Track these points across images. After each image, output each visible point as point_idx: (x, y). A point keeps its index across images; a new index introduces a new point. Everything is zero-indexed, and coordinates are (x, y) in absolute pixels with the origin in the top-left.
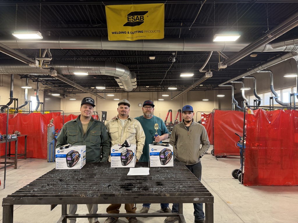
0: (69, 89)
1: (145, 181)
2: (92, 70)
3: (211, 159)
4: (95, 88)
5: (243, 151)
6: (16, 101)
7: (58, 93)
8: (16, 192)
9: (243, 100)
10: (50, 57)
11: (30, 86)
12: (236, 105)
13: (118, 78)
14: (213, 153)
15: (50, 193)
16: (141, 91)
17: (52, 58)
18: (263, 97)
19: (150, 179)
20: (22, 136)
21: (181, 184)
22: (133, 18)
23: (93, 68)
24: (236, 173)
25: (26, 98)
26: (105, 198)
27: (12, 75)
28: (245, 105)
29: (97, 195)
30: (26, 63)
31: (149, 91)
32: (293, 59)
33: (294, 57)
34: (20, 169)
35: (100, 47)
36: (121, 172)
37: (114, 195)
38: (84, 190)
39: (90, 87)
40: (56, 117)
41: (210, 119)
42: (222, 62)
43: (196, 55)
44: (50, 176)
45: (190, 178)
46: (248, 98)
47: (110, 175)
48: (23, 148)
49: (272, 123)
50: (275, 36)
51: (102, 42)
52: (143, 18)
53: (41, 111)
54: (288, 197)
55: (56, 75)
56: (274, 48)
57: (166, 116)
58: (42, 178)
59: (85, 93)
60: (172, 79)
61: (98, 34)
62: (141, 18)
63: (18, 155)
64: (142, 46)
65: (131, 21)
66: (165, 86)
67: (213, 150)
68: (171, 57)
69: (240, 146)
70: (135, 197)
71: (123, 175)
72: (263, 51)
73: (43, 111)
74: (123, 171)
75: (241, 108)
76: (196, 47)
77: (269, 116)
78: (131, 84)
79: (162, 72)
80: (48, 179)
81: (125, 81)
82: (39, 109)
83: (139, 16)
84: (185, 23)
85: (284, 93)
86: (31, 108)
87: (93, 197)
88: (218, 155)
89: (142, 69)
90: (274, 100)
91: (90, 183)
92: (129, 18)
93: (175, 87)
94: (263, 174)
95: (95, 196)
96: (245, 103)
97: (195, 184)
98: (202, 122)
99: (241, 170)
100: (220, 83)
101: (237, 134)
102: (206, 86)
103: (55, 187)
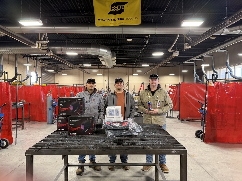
0: (61, 66)
1: (131, 138)
2: (81, 51)
3: (177, 123)
4: (83, 65)
5: (205, 116)
6: (20, 76)
7: (52, 69)
8: (34, 146)
9: (203, 74)
10: (47, 40)
11: (30, 64)
12: (197, 78)
13: (101, 57)
14: (179, 117)
15: (60, 146)
16: (119, 67)
17: (49, 41)
18: (220, 72)
19: (135, 137)
20: (26, 103)
21: (160, 141)
22: (116, 8)
23: (81, 49)
24: (199, 133)
25: (28, 74)
26: (103, 150)
27: (16, 55)
28: (204, 78)
29: (97, 148)
30: (28, 45)
31: (126, 67)
34: (26, 129)
35: (88, 31)
37: (109, 148)
38: (86, 144)
39: (78, 64)
40: (53, 89)
41: (176, 90)
42: (187, 44)
43: (165, 37)
44: (57, 134)
45: (166, 136)
46: (207, 73)
48: (28, 113)
49: (229, 93)
50: (232, 22)
51: (89, 28)
53: (40, 84)
54: (240, 152)
55: (52, 54)
56: (231, 31)
58: (51, 135)
59: (74, 69)
60: (145, 57)
61: (85, 21)
62: (122, 8)
63: (24, 118)
64: (122, 31)
65: (114, 10)
66: (139, 64)
67: (179, 115)
68: (144, 39)
69: (202, 112)
70: (126, 150)
72: (221, 34)
73: (41, 84)
75: (201, 81)
76: (166, 31)
77: (227, 88)
78: (111, 62)
79: (137, 52)
80: (56, 136)
81: (107, 59)
82: (38, 82)
83: (120, 6)
84: (157, 11)
85: (237, 68)
86: (31, 81)
87: (93, 149)
88: (183, 119)
89: (120, 50)
90: (229, 74)
91: (89, 139)
92: (112, 7)
93: (147, 64)
95: (95, 149)
96: (205, 77)
97: (171, 140)
98: (170, 93)
99: (202, 131)
100: (185, 61)
101: (199, 102)
102: (173, 63)
103: (63, 142)
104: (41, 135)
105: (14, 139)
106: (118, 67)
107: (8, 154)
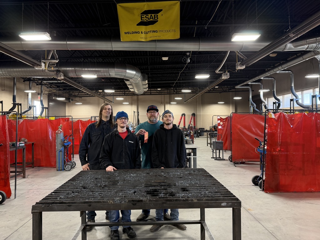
0: (74, 92)
1: (169, 187)
2: (101, 72)
3: (229, 166)
4: (103, 92)
5: (264, 157)
6: (20, 106)
7: (63, 97)
9: (261, 102)
10: (57, 58)
11: (34, 90)
12: (253, 108)
13: (128, 80)
14: (231, 159)
15: (77, 200)
17: (58, 60)
18: (283, 99)
19: (174, 185)
20: (29, 143)
21: (206, 190)
22: (147, 17)
23: (102, 70)
24: (257, 179)
25: (30, 103)
26: (133, 204)
27: (14, 78)
28: (263, 107)
29: (125, 202)
30: (31, 65)
31: (161, 93)
32: (315, 58)
33: (316, 57)
34: (28, 178)
35: (111, 47)
36: (143, 179)
37: (141, 201)
38: (111, 197)
39: (97, 90)
40: (65, 123)
41: (226, 123)
42: (240, 63)
43: (211, 55)
44: (72, 184)
45: (214, 184)
46: (267, 101)
47: (133, 182)
48: (30, 157)
49: (294, 127)
50: (297, 35)
51: (112, 42)
52: (157, 17)
53: (46, 117)
54: (310, 203)
55: (63, 78)
56: (295, 47)
57: (179, 120)
58: (64, 185)
59: (92, 96)
60: (186, 80)
61: (107, 34)
62: (155, 17)
63: (26, 163)
64: (155, 46)
65: (144, 20)
66: (178, 89)
67: (231, 156)
68: (185, 57)
69: (260, 152)
70: (163, 203)
71: (146, 181)
72: (284, 50)
73: (48, 117)
74: (145, 177)
75: (259, 111)
76: (212, 47)
77: (291, 120)
78: (142, 87)
79: (175, 73)
80: (71, 187)
81: (136, 84)
82: (44, 114)
83: (153, 15)
84: (201, 21)
85: (305, 94)
86: (35, 114)
87: (121, 203)
88: (237, 161)
89: (153, 71)
90: (295, 102)
91: (114, 189)
92: (142, 17)
93: (189, 89)
94: (284, 180)
95: (123, 202)
96: (263, 105)
97: (220, 190)
98: (219, 127)
99: (261, 176)
100: (237, 84)
101: (257, 139)
102: (222, 88)
103: (81, 194)
104: (49, 186)
105: (13, 192)
106: (151, 93)
107: (5, 211)
